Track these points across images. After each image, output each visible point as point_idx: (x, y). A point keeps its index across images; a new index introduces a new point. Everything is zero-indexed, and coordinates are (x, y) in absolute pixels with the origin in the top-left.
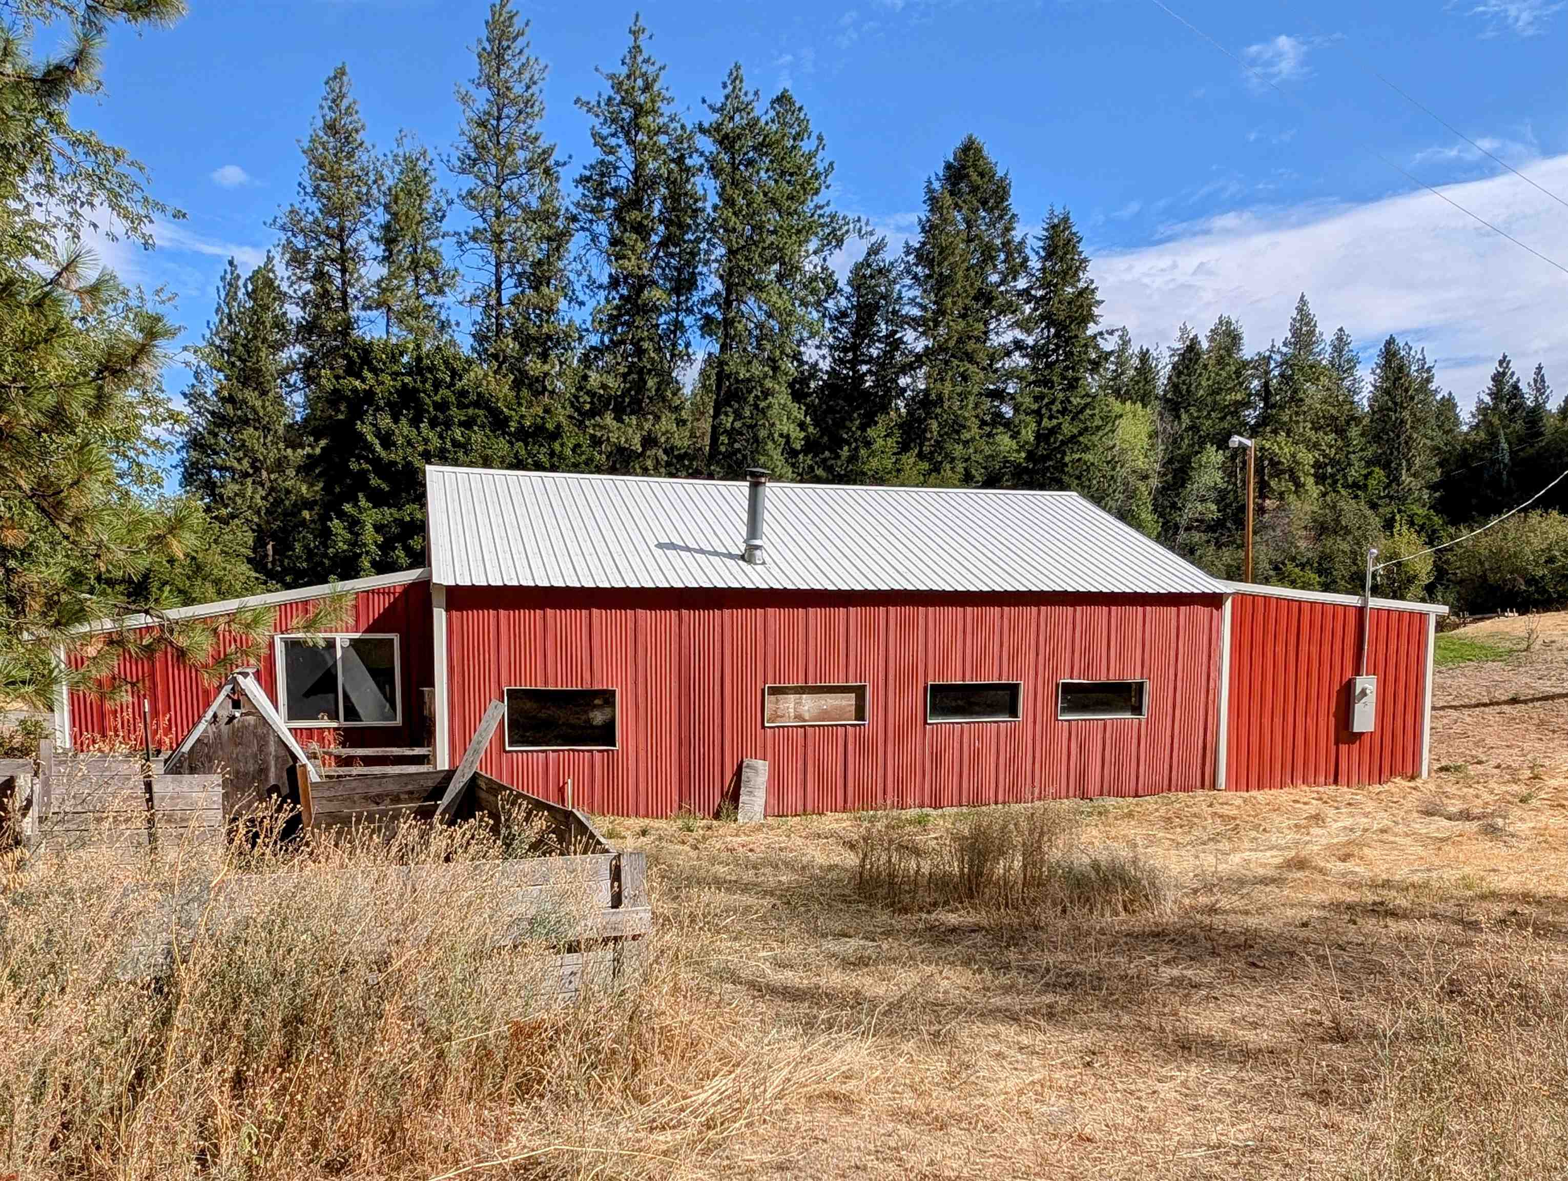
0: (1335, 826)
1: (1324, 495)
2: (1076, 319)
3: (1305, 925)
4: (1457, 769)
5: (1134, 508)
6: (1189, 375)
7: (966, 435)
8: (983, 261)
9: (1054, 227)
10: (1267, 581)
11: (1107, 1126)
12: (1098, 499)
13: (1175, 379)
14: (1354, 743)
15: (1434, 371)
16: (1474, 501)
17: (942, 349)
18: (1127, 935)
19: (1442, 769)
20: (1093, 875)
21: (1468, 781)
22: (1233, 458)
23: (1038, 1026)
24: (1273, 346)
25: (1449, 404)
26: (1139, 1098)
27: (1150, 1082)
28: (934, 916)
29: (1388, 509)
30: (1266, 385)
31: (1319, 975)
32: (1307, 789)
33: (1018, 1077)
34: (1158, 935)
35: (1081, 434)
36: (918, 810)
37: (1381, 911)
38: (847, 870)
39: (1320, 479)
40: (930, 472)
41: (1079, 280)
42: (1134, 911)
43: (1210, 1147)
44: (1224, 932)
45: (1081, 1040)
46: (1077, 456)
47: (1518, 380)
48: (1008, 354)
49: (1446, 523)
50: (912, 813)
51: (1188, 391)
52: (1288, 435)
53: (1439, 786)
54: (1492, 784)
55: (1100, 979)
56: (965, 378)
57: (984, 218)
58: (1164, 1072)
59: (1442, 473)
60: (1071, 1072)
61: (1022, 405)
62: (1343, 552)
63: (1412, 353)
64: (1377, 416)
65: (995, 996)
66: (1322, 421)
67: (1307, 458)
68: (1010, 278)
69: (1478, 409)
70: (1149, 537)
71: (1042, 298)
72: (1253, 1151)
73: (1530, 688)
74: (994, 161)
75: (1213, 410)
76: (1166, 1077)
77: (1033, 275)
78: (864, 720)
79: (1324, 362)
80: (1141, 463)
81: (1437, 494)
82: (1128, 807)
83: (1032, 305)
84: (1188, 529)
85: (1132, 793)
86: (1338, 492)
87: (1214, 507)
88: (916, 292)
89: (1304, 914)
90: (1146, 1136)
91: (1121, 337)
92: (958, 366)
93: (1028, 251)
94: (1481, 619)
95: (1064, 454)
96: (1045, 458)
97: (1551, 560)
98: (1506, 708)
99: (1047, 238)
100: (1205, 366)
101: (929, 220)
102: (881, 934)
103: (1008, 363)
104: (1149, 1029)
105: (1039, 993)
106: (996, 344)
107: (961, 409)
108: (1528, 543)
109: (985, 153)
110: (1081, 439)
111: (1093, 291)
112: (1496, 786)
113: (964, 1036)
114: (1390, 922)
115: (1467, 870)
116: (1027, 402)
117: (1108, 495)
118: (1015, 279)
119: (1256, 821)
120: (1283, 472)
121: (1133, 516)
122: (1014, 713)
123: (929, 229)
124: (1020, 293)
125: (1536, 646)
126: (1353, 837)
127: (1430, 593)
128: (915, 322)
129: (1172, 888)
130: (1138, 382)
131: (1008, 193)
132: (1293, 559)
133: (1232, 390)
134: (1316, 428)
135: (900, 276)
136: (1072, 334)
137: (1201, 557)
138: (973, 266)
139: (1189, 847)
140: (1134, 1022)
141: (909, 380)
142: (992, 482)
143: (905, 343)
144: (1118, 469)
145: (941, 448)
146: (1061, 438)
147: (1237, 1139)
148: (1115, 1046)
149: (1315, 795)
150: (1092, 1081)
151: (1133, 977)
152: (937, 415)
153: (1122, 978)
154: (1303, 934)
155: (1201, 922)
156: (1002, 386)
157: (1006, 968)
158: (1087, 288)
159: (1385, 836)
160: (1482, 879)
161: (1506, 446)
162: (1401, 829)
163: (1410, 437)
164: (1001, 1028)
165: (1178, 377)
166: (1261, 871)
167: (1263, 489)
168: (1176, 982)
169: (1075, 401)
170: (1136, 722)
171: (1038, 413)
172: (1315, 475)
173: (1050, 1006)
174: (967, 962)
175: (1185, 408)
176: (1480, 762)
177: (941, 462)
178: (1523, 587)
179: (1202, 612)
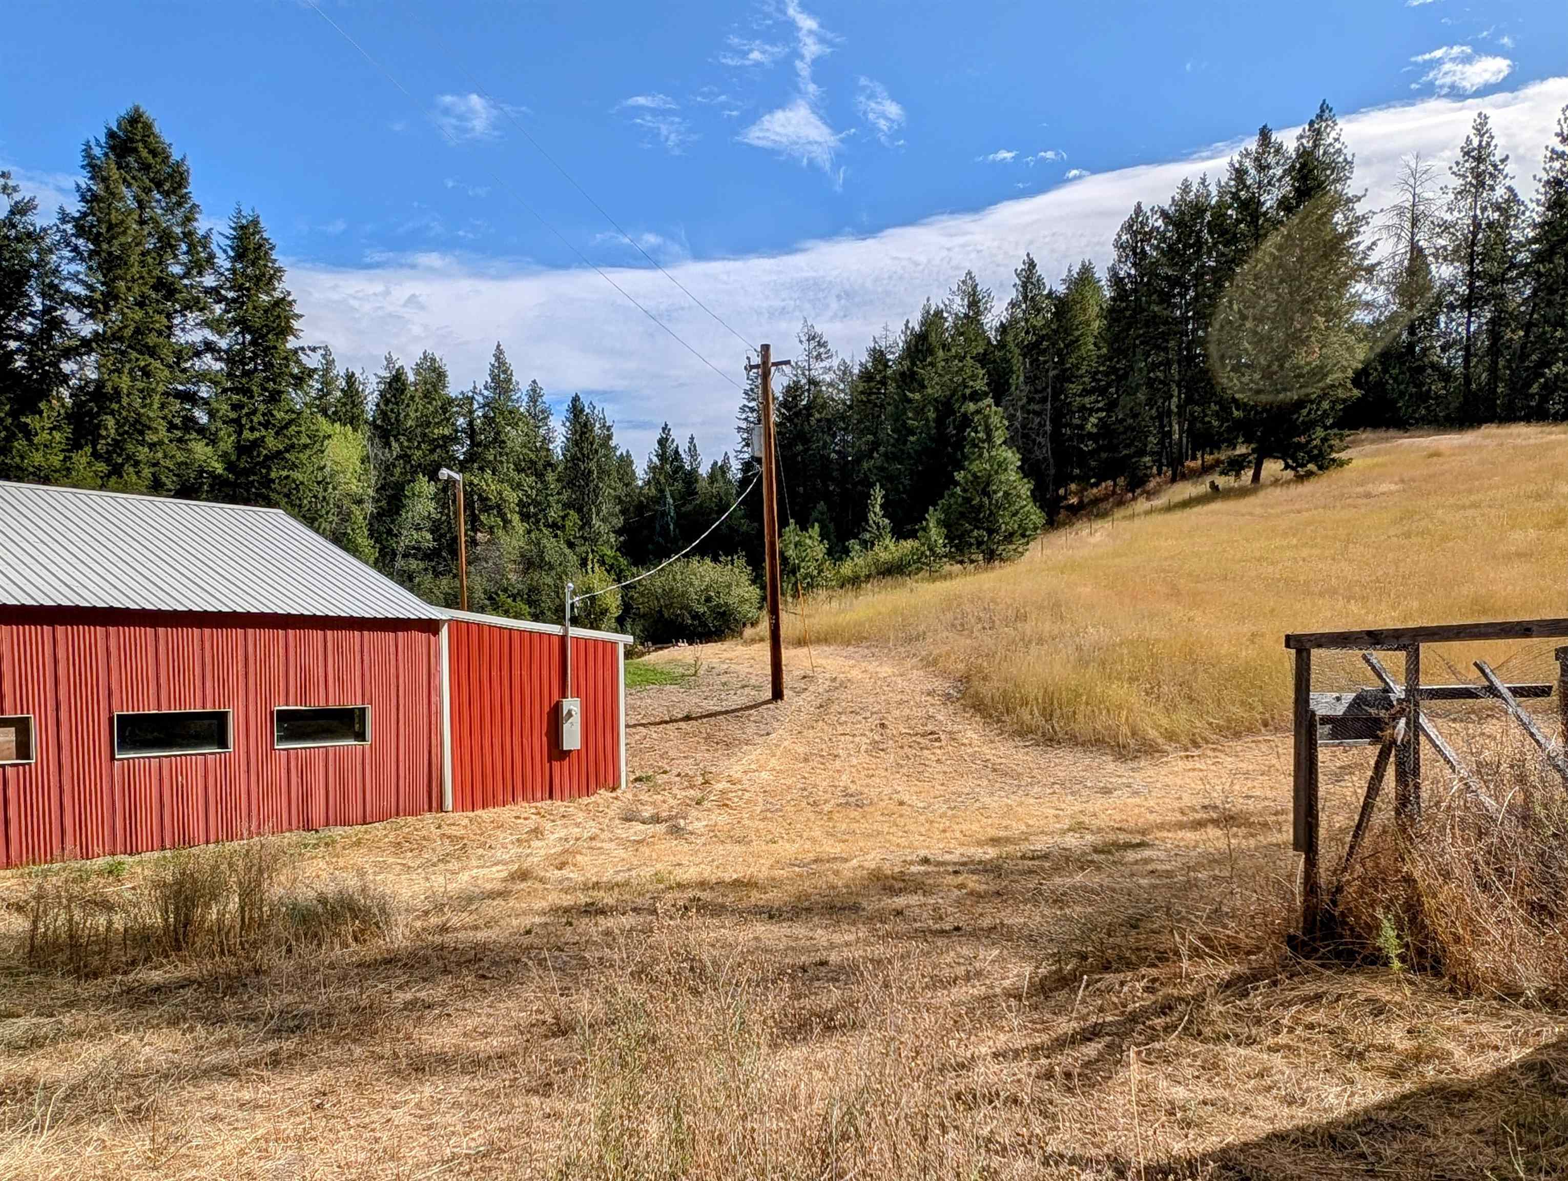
0: (552, 837)
1: (529, 532)
2: (274, 329)
3: (528, 932)
4: (648, 778)
5: (349, 531)
6: (397, 404)
7: (151, 437)
8: (161, 248)
9: (242, 227)
10: (482, 610)
11: (339, 1167)
12: (311, 520)
13: (382, 406)
14: (564, 759)
15: (613, 430)
16: (650, 546)
17: (117, 337)
18: (359, 965)
19: (636, 780)
20: (320, 909)
21: (656, 789)
22: (445, 490)
23: (261, 1078)
24: (475, 388)
25: (626, 462)
26: (373, 1130)
27: (384, 1111)
28: (131, 976)
29: (583, 548)
30: (471, 423)
31: (540, 977)
32: (527, 805)
33: (238, 1137)
34: (390, 960)
35: (287, 450)
36: (109, 858)
37: (593, 910)
38: (12, 938)
39: (525, 517)
40: (109, 476)
41: (274, 289)
42: (365, 941)
43: (443, 1162)
44: (455, 949)
45: (308, 1082)
46: (285, 473)
47: (677, 447)
48: (198, 354)
49: (630, 564)
50: (100, 862)
51: (398, 420)
52: (494, 474)
53: (635, 795)
54: (675, 791)
55: (329, 1015)
56: (146, 373)
57: (159, 201)
58: (398, 1098)
59: (625, 520)
60: (298, 1120)
61: (218, 411)
62: (549, 586)
63: (596, 412)
64: (569, 465)
65: (209, 1054)
66: (523, 464)
67: (512, 497)
68: (195, 272)
69: (649, 467)
70: (366, 563)
71: (234, 300)
72: (484, 1156)
73: (699, 707)
74: (167, 141)
75: (423, 441)
76: (401, 1102)
77: (222, 274)
78: (28, 758)
79: (522, 410)
80: (355, 487)
81: (622, 539)
82: (356, 835)
83: (223, 306)
84: (405, 556)
85: (360, 820)
86: (541, 531)
87: (429, 536)
88: (78, 267)
89: (527, 921)
90: (380, 1167)
91: (324, 356)
92: (137, 360)
93: (214, 247)
94: (661, 649)
95: (269, 469)
96: (247, 472)
97: (708, 599)
98: (682, 725)
99: (235, 238)
100: (412, 398)
101: (90, 190)
102: (62, 1006)
103: (198, 364)
104: (383, 1057)
105: (263, 1041)
106: (183, 342)
107: (144, 406)
108: (691, 584)
109: (156, 129)
110: (287, 455)
111: (290, 304)
112: (678, 792)
113: (172, 1106)
114: (601, 919)
115: (659, 866)
116: (224, 408)
117: (321, 516)
118: (200, 273)
119: (482, 839)
120: (491, 508)
121: (349, 540)
122: (223, 744)
123: (89, 198)
124: (208, 291)
125: (701, 672)
126: (567, 846)
127: (621, 625)
128: (77, 302)
129: (403, 912)
130: (345, 404)
131: (186, 179)
132: (505, 590)
133: (438, 424)
134: (519, 470)
135: (55, 246)
136: (271, 344)
137: (419, 585)
138: (148, 252)
139: (420, 870)
140: (367, 1054)
141: (75, 367)
142: (187, 491)
143: (66, 323)
144: (330, 490)
145: (123, 450)
146: (265, 452)
147: (470, 1148)
148: (347, 1082)
149: (534, 810)
150: (323, 1124)
151: (365, 1008)
152: (113, 410)
153: (352, 1011)
154: (526, 941)
155: (433, 942)
156: (193, 388)
157: (222, 1021)
158: (283, 299)
159: (594, 843)
160: (670, 873)
161: (671, 501)
162: (606, 835)
163: (597, 486)
164: (216, 1087)
165: (386, 405)
166: (489, 886)
167: (474, 523)
168: (409, 1006)
169: (279, 415)
170: (359, 748)
171: (237, 421)
172: (521, 513)
173: (274, 1054)
174: (174, 1022)
175: (395, 437)
176: (665, 772)
177: (122, 465)
178: (690, 622)
179: (420, 637)
